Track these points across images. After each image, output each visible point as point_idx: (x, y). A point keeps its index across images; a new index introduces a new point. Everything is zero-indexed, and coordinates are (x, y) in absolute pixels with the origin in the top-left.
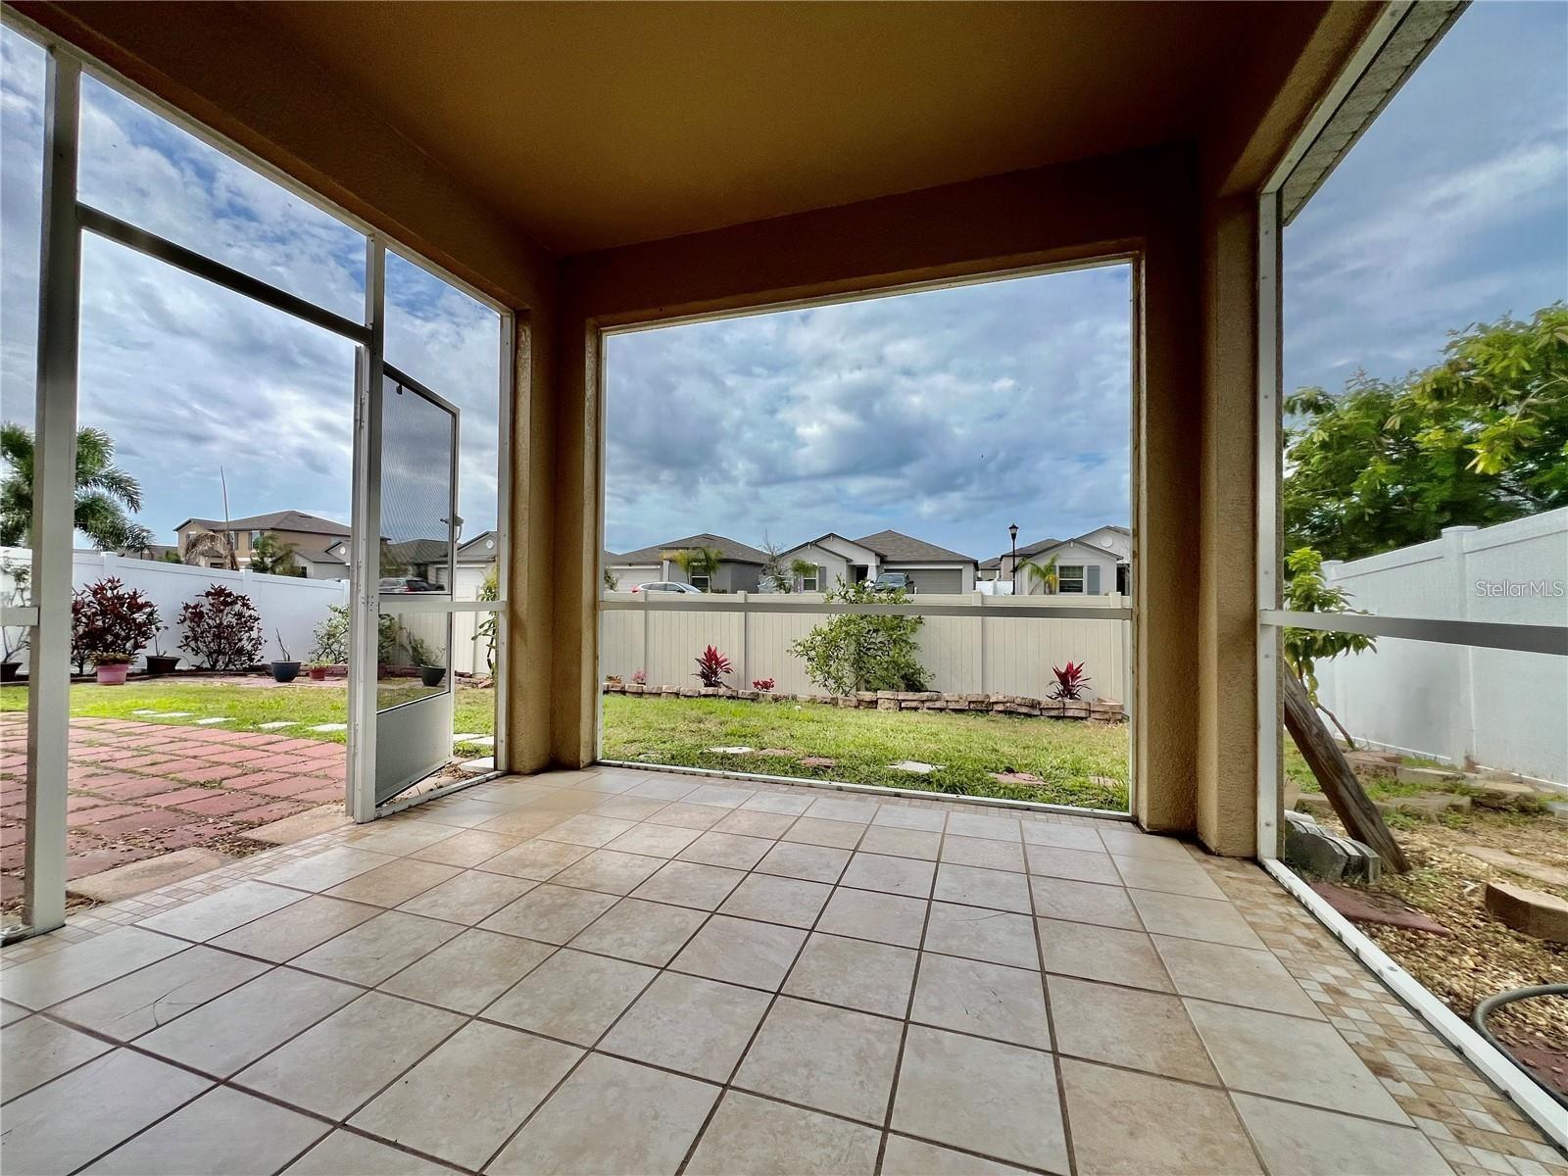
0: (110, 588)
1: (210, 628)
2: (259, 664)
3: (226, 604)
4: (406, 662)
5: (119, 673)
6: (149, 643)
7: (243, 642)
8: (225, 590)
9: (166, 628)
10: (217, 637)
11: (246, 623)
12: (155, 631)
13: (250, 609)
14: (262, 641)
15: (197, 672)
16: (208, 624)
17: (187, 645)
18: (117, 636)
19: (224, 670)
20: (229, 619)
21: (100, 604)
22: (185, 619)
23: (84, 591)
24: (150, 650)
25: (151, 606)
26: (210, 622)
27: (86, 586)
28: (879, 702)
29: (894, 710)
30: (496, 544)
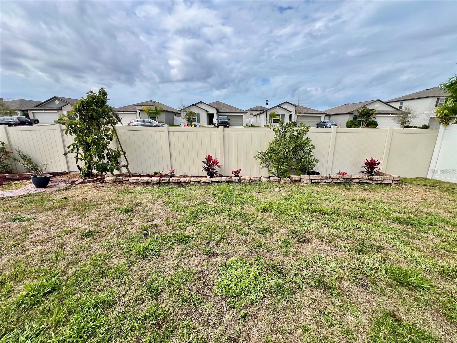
28: (302, 180)
29: (309, 184)
30: (60, 102)
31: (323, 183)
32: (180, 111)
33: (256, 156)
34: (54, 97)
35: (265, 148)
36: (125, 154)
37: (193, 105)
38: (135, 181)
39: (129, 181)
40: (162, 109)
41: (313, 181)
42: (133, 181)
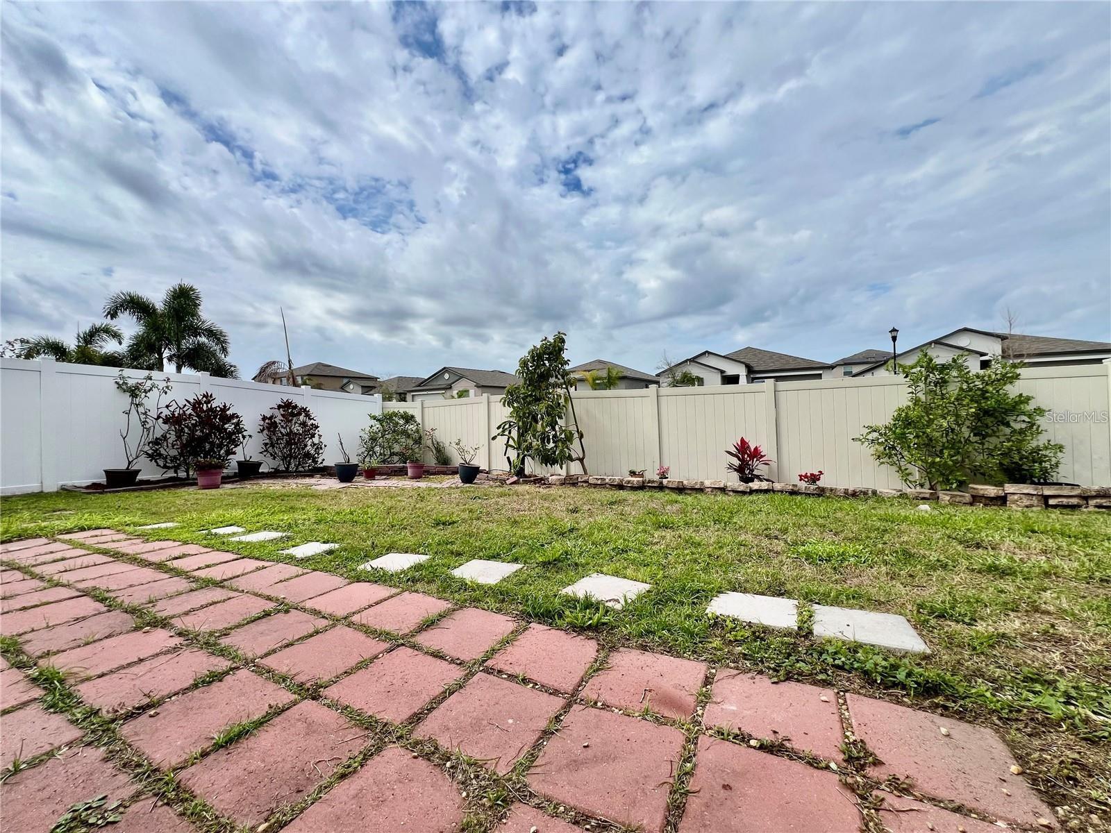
0: (205, 402)
1: (283, 435)
2: (321, 465)
3: (293, 415)
4: (431, 461)
5: (214, 477)
6: (238, 450)
7: (308, 448)
8: (291, 403)
9: (250, 436)
10: (289, 443)
11: (311, 430)
12: (242, 439)
13: (311, 419)
14: (323, 446)
15: (275, 474)
16: (281, 433)
17: (266, 451)
18: (212, 444)
19: (296, 471)
20: (297, 428)
21: (198, 416)
22: (264, 429)
23: (185, 405)
24: (239, 455)
25: (237, 417)
26: (282, 430)
27: (186, 400)
28: (1010, 498)
29: (1039, 508)
30: (452, 375)
31: (1091, 509)
32: (658, 375)
33: (861, 437)
34: (445, 368)
35: (885, 418)
36: (581, 436)
37: (688, 360)
38: (599, 482)
39: (588, 482)
40: (620, 375)
41: (1052, 502)
42: (595, 481)
